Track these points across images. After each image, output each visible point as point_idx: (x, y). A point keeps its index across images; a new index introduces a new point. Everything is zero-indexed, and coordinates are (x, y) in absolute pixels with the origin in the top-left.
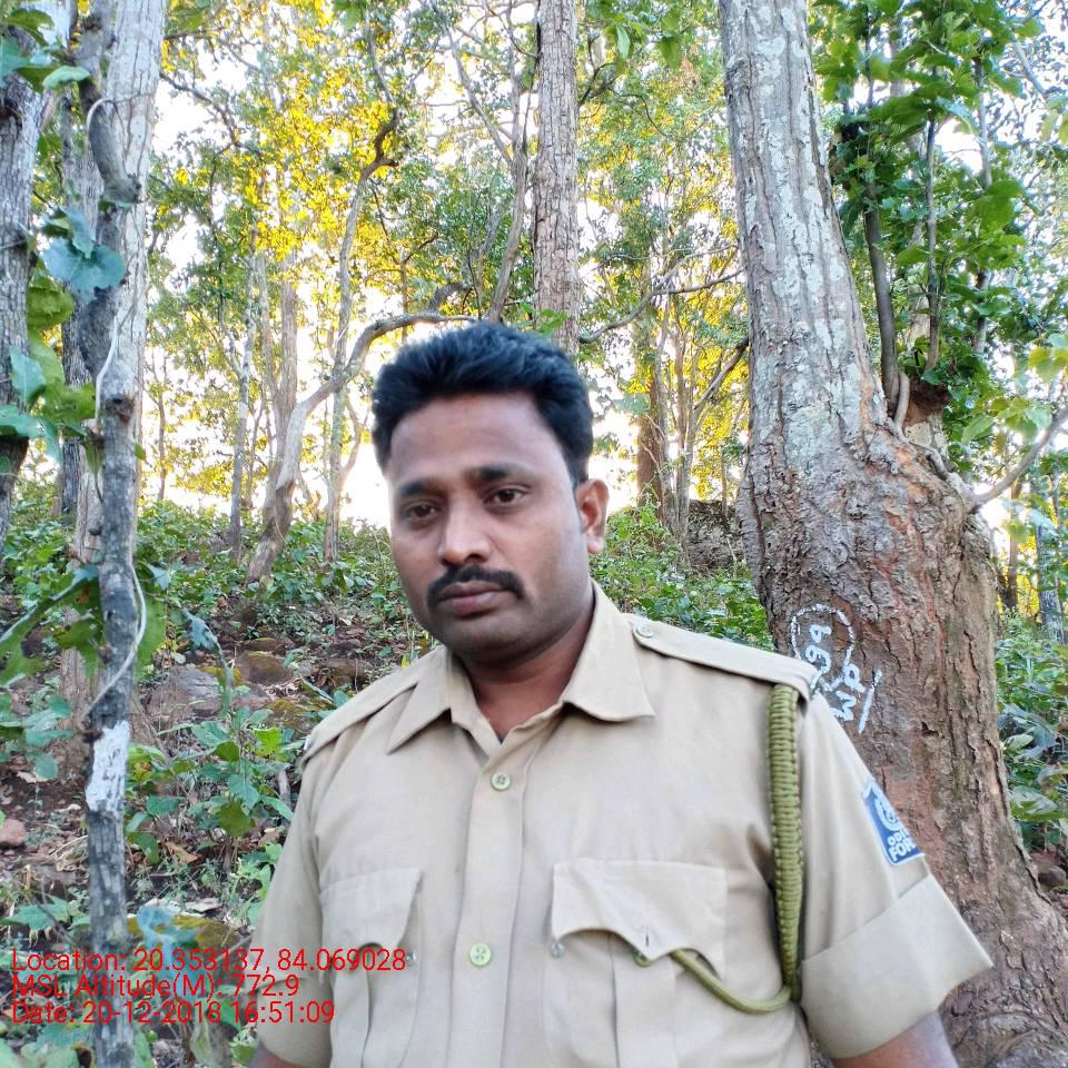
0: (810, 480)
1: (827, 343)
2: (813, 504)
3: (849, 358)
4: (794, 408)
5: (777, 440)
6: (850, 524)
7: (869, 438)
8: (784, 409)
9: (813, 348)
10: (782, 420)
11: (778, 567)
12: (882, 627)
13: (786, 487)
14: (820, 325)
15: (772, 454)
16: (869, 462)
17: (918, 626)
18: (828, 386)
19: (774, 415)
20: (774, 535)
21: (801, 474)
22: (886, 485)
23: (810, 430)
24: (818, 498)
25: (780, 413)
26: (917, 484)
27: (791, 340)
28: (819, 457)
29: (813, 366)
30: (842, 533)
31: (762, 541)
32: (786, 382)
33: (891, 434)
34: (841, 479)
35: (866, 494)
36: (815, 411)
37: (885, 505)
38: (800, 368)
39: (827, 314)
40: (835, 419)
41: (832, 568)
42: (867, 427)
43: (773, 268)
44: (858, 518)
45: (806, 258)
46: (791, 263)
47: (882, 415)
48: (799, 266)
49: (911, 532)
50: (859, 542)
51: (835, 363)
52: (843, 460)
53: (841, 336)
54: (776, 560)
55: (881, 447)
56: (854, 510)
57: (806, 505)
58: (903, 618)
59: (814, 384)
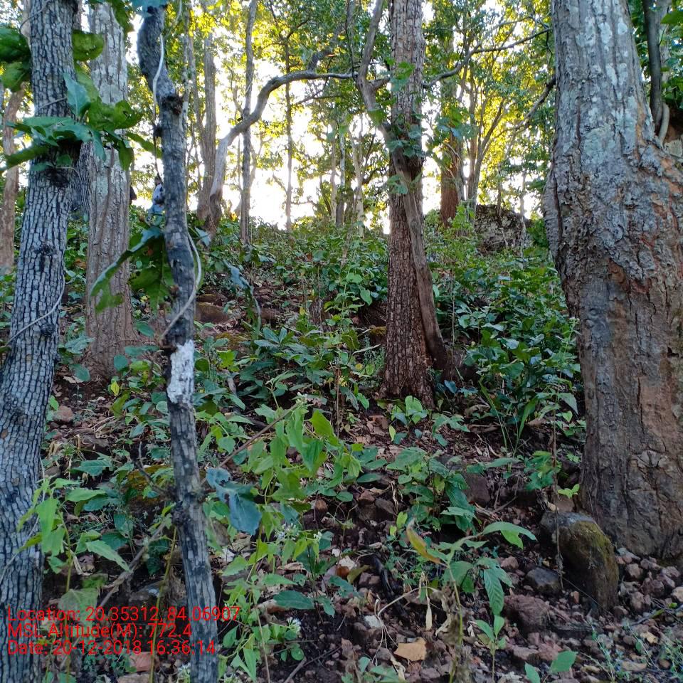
0: (598, 181)
1: (614, 81)
2: (599, 198)
3: (629, 92)
4: (589, 129)
5: (575, 153)
6: (626, 212)
7: (642, 150)
8: (582, 130)
9: (605, 85)
10: (580, 138)
11: (572, 243)
12: (645, 283)
13: (580, 187)
14: (609, 68)
15: (571, 163)
16: (641, 168)
17: (670, 283)
18: (613, 113)
19: (574, 134)
20: (570, 221)
21: (592, 177)
22: (653, 184)
23: (600, 145)
24: (603, 194)
25: (578, 133)
26: (676, 183)
27: (588, 79)
28: (605, 164)
29: (603, 98)
30: (619, 219)
31: (561, 225)
32: (583, 110)
33: (657, 147)
34: (620, 180)
35: (638, 191)
36: (604, 131)
37: (652, 198)
38: (594, 99)
39: (615, 59)
40: (617, 137)
41: (612, 243)
42: (641, 142)
43: (576, 25)
44: (631, 208)
45: (601, 18)
46: (590, 22)
47: (651, 134)
48: (596, 24)
49: (670, 217)
50: (632, 225)
51: (620, 95)
52: (622, 166)
53: (624, 75)
54: (570, 238)
55: (651, 157)
56: (629, 202)
57: (594, 199)
58: (660, 278)
59: (603, 111)
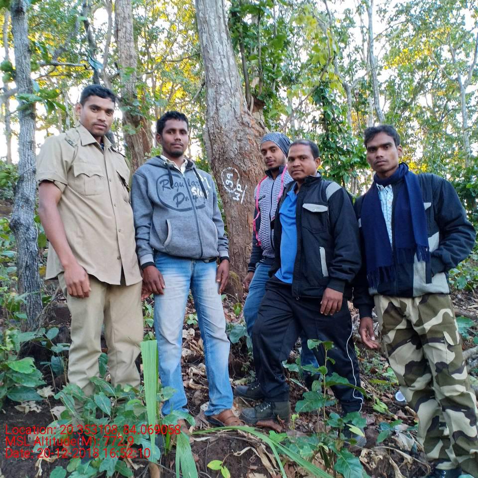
0: (226, 129)
1: (230, 85)
2: (227, 136)
3: (236, 90)
4: (221, 106)
5: (216, 116)
6: (238, 142)
7: (243, 116)
8: (218, 106)
9: (226, 86)
10: (217, 109)
11: (217, 156)
12: (247, 172)
13: (219, 131)
14: (228, 79)
15: (214, 121)
16: (243, 124)
17: (257, 172)
18: (230, 99)
19: (215, 108)
20: (215, 146)
21: (223, 127)
22: (248, 130)
23: (226, 114)
25: (217, 108)
26: (256, 130)
27: (219, 84)
28: (228, 122)
29: (226, 92)
30: (236, 145)
31: (212, 148)
32: (218, 97)
33: (249, 115)
34: (235, 129)
35: (242, 133)
36: (227, 107)
37: (248, 137)
38: (222, 93)
39: (229, 75)
40: (232, 109)
41: (233, 156)
42: (242, 113)
43: (213, 59)
44: (240, 140)
45: (222, 57)
46: (218, 58)
47: (246, 109)
48: (221, 59)
49: (255, 144)
50: (241, 148)
51: (232, 92)
52: (235, 123)
53: (234, 83)
54: (216, 154)
55: (246, 119)
56: (239, 138)
57: (225, 137)
58: (253, 170)
59: (226, 98)
